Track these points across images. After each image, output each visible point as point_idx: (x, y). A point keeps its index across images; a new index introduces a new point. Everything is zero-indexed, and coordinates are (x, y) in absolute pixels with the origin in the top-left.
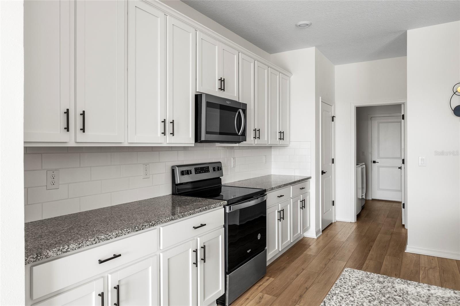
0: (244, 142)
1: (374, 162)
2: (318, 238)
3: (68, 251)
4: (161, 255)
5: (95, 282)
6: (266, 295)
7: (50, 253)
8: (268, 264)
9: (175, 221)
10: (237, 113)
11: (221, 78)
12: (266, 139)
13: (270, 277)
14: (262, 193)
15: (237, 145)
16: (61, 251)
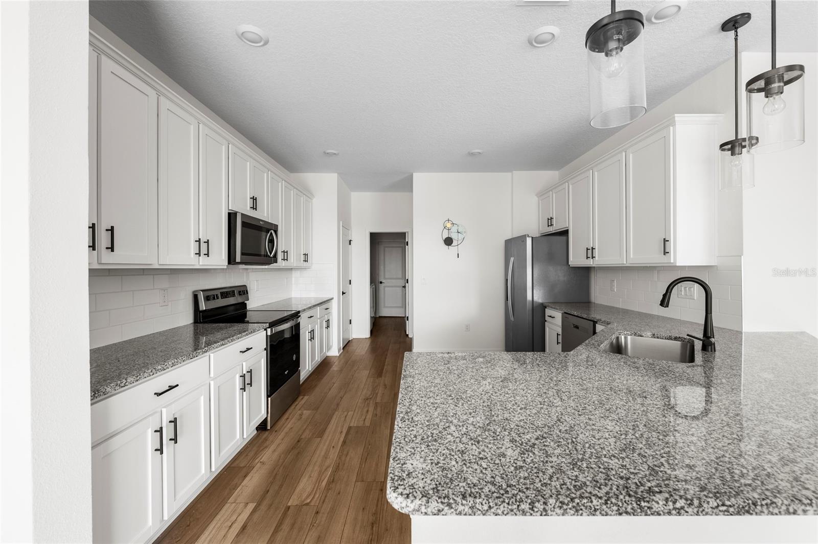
0: (275, 264)
1: (381, 283)
2: (340, 355)
3: (126, 385)
4: (212, 383)
5: (151, 418)
6: (305, 411)
7: (108, 389)
8: (301, 383)
9: (225, 346)
10: (269, 234)
11: (253, 197)
12: (293, 260)
13: (304, 395)
14: (296, 315)
15: (266, 267)
16: (119, 385)
